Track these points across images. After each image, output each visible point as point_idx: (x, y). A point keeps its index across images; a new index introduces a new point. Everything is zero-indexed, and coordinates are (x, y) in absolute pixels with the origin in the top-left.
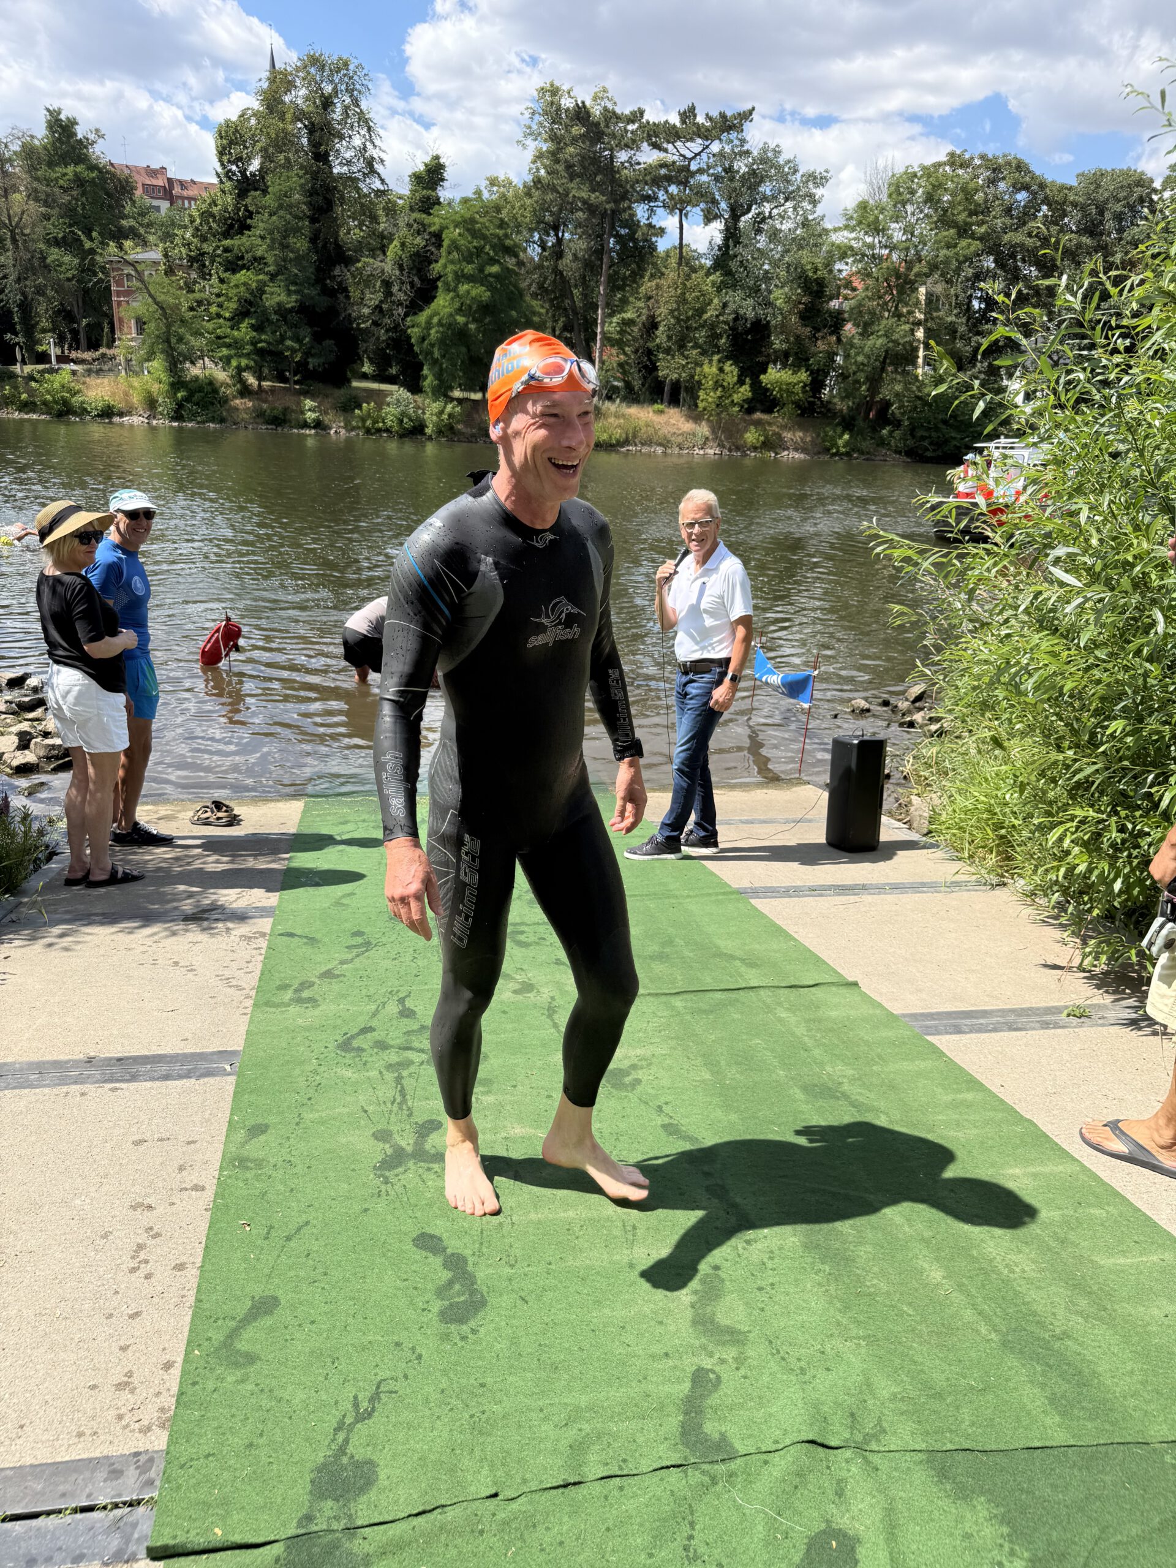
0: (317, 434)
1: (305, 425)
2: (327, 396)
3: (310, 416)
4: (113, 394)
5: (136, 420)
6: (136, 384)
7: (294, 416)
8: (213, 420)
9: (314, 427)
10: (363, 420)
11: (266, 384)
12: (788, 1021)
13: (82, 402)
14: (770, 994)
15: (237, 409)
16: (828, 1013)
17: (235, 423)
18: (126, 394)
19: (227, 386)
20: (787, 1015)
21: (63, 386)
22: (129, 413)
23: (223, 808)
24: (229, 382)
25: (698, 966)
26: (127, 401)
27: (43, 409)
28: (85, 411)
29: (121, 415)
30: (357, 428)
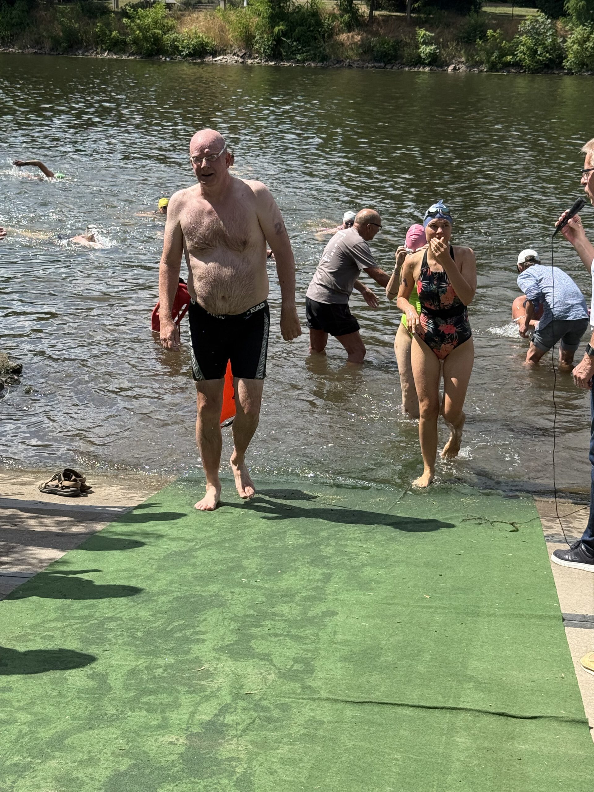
1: (419, 61)
2: (448, 25)
3: (425, 50)
4: (208, 30)
5: (230, 59)
6: (233, 18)
7: (407, 51)
8: (313, 59)
9: (429, 64)
10: (489, 54)
11: (377, 13)
12: (458, 745)
13: (174, 40)
14: (470, 718)
15: (343, 44)
16: (517, 745)
17: (339, 62)
18: (222, 30)
19: (333, 16)
20: (463, 740)
21: (156, 22)
22: (223, 52)
23: (74, 477)
24: (337, 12)
25: (418, 681)
26: (222, 38)
27: (133, 48)
28: (176, 50)
29: (214, 54)
30: (481, 63)
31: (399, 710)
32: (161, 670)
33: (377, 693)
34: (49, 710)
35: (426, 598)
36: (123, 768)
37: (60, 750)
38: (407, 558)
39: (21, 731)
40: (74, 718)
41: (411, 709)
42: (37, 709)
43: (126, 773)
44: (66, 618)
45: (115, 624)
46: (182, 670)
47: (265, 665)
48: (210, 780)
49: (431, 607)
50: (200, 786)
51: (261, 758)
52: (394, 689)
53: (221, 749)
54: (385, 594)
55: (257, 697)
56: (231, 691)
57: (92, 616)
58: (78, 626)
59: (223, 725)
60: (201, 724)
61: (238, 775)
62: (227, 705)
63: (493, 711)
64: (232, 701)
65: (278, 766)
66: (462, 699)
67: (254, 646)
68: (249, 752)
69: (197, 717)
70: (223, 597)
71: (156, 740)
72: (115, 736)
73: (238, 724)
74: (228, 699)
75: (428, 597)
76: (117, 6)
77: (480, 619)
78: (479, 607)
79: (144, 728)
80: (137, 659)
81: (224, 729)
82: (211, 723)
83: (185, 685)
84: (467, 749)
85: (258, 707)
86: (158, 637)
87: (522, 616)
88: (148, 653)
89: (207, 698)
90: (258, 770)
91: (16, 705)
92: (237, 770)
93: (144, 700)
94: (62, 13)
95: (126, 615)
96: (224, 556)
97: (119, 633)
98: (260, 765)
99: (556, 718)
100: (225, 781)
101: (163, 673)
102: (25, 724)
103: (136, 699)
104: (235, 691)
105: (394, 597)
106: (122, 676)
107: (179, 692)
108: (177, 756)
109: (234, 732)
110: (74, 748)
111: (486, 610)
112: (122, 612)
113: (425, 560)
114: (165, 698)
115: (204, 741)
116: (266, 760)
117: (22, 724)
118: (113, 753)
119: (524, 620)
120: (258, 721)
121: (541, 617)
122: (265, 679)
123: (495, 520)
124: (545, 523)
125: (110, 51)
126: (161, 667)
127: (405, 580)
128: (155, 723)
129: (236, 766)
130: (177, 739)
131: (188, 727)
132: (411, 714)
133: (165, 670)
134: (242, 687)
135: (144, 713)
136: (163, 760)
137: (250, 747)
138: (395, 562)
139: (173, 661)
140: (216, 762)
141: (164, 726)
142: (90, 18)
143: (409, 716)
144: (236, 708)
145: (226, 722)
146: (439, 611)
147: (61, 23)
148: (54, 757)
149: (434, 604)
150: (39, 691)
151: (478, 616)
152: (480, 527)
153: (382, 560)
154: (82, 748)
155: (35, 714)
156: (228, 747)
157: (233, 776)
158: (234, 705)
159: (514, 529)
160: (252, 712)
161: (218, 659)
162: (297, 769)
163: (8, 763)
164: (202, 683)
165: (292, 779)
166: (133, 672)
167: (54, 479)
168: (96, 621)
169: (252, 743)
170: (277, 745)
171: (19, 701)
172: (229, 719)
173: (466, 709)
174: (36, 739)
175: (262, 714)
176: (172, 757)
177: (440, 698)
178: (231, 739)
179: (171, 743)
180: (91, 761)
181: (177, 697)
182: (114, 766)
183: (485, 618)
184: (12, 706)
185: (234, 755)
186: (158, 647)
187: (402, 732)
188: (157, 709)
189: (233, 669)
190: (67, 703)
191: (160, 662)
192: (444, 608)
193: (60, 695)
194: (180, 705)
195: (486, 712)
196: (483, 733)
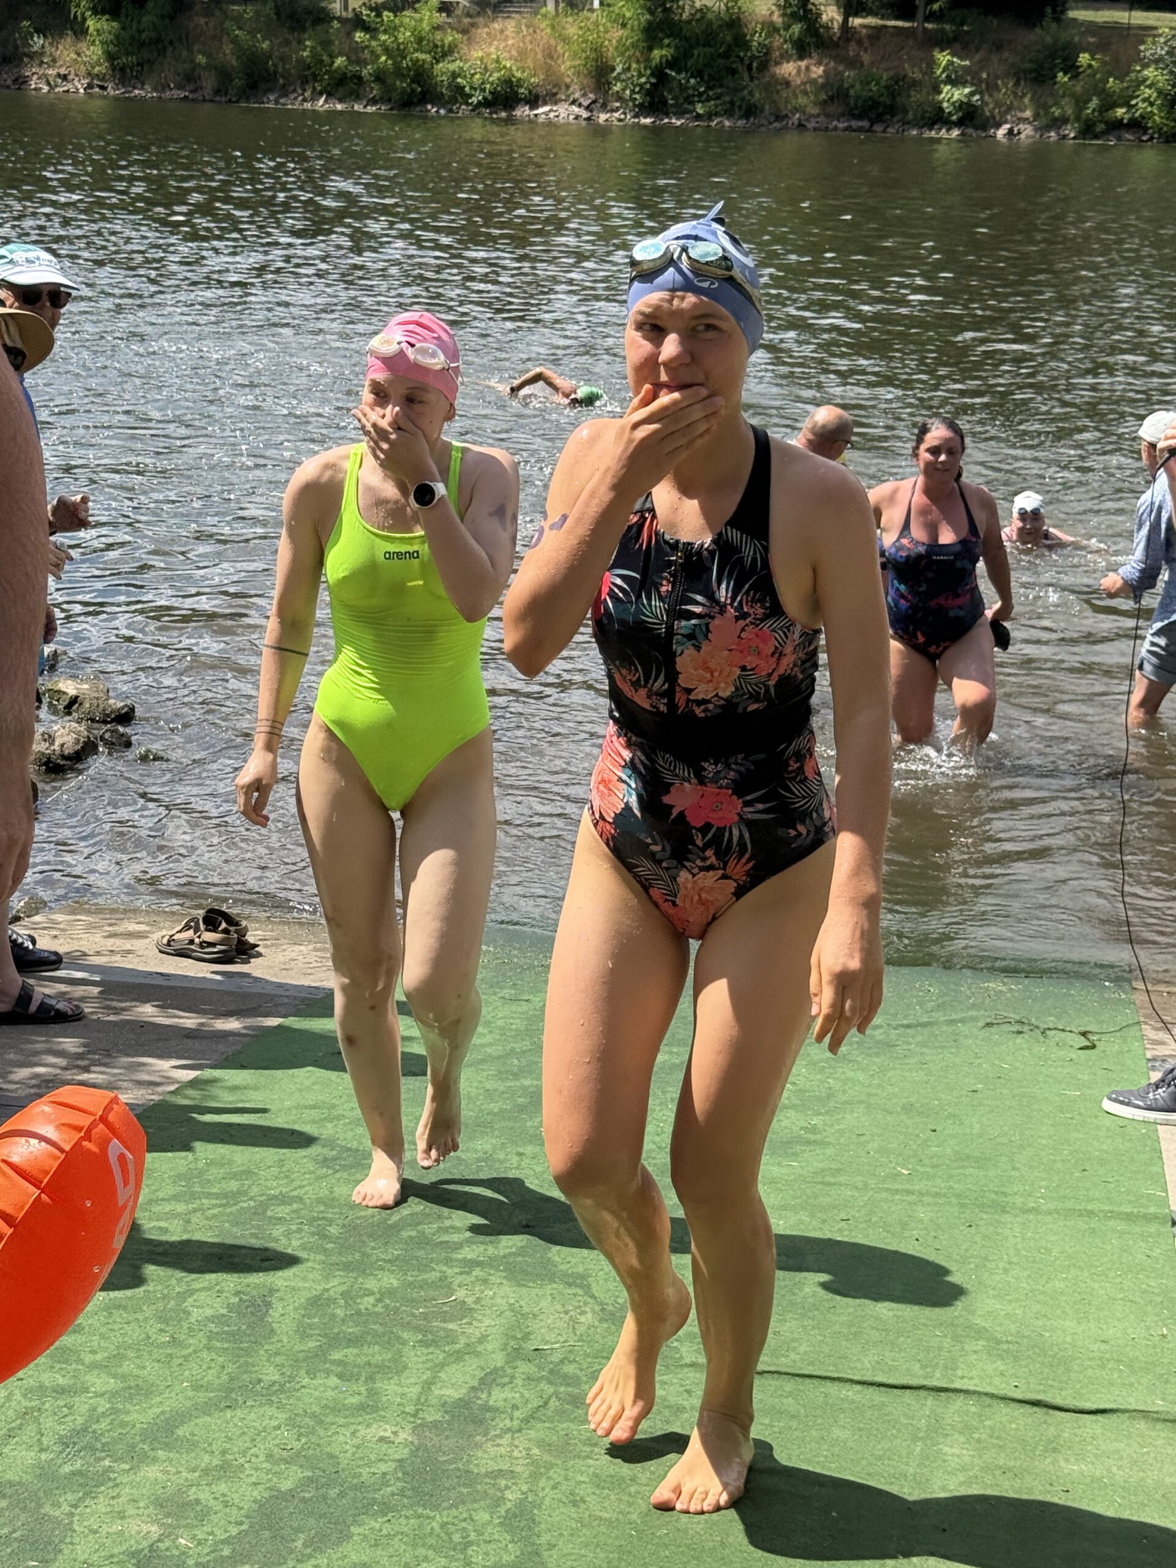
0: (963, 138)
1: (938, 118)
2: (999, 47)
3: (952, 95)
4: (523, 54)
5: (564, 112)
6: (572, 31)
7: (916, 97)
8: (729, 113)
9: (960, 123)
10: (1081, 102)
11: (856, 22)
12: (945, 1461)
13: (454, 75)
14: (973, 1409)
15: (788, 84)
16: (1063, 1464)
17: (779, 118)
18: (550, 54)
19: (772, 29)
20: (956, 1451)
21: (420, 40)
22: (551, 98)
23: (224, 925)
24: (777, 19)
25: (875, 1335)
26: (549, 70)
27: (376, 91)
28: (459, 94)
29: (534, 101)
30: (1064, 121)
31: (833, 1389)
32: (371, 1299)
33: (793, 1356)
34: (151, 1370)
35: (900, 1174)
36: (286, 1485)
37: (168, 1447)
38: (869, 1095)
39: (94, 1409)
40: (197, 1387)
41: (858, 1387)
42: (127, 1367)
43: (291, 1494)
44: (194, 1196)
45: (288, 1209)
46: (413, 1300)
47: (575, 1295)
48: (454, 1512)
49: (909, 1192)
50: (434, 1524)
51: (556, 1474)
52: (826, 1350)
53: (480, 1454)
54: (820, 1165)
55: (556, 1357)
56: (506, 1345)
57: (246, 1193)
58: (215, 1211)
59: (486, 1408)
60: (443, 1405)
61: (509, 1505)
62: (495, 1370)
63: (1020, 1397)
64: (507, 1363)
65: (589, 1491)
66: (959, 1373)
67: (556, 1258)
68: (533, 1462)
69: (436, 1391)
70: (501, 1162)
71: (353, 1434)
72: (275, 1423)
73: (515, 1407)
74: (499, 1360)
75: (906, 1172)
76: (346, 8)
77: (1006, 1218)
78: (1005, 1194)
79: (333, 1409)
80: (327, 1278)
81: (488, 1415)
82: (464, 1404)
83: (417, 1329)
84: (964, 1469)
85: (556, 1375)
86: (370, 1236)
87: (1091, 1213)
88: (347, 1267)
89: (459, 1356)
90: (549, 1495)
91: (88, 1358)
92: (508, 1495)
93: (336, 1355)
94: (238, 20)
95: (310, 1193)
96: (508, 1084)
97: (294, 1227)
98: (554, 1487)
99: (1145, 1414)
100: (483, 1516)
101: (374, 1306)
102: (102, 1395)
103: (320, 1354)
104: (512, 1343)
105: (838, 1170)
106: (296, 1309)
107: (404, 1343)
108: (393, 1465)
109: (508, 1422)
110: (194, 1445)
111: (1019, 1201)
112: (301, 1187)
113: (905, 1101)
114: (376, 1354)
115: (447, 1438)
116: (566, 1479)
117: (97, 1395)
118: (270, 1456)
119: (1094, 1223)
120: (554, 1403)
121: (1129, 1217)
122: (574, 1322)
123: (1051, 1026)
124: (1151, 1034)
125: (330, 95)
126: (373, 1293)
127: (864, 1138)
128: (354, 1400)
129: (507, 1487)
130: (395, 1433)
131: (417, 1411)
132: (857, 1397)
133: (379, 1300)
134: (526, 1337)
135: (334, 1381)
136: (365, 1471)
137: (536, 1451)
138: (845, 1102)
139: (395, 1283)
140: (469, 1478)
141: (370, 1408)
142: (292, 30)
143: (853, 1402)
144: (513, 1377)
145: (491, 1403)
146: (927, 1199)
147: (235, 40)
148: (155, 1460)
149: (917, 1187)
150: (135, 1333)
151: (1004, 1211)
152: (1019, 1040)
153: (819, 1099)
154: (210, 1444)
155: (124, 1377)
156: (493, 1451)
157: (498, 1506)
158: (509, 1371)
159: (1088, 1044)
160: (543, 1385)
161: (485, 1282)
162: (626, 1498)
163: (67, 1469)
164: (451, 1326)
165: (615, 1516)
166: (317, 1303)
167: (187, 927)
168: (252, 1203)
169: (541, 1444)
170: (588, 1449)
171: (93, 1352)
172: (498, 1397)
173: (966, 1392)
174: (123, 1425)
175: (562, 1389)
176: (384, 1467)
177: (916, 1367)
178: (500, 1436)
179: (382, 1439)
180: (226, 1470)
181: (399, 1352)
182: (270, 1480)
183: (1016, 1216)
184: (80, 1361)
185: (505, 1467)
186: (368, 1256)
187: (837, 1432)
188: (359, 1374)
189: (512, 1301)
190: (186, 1358)
191: (371, 1284)
192: (937, 1194)
193: (174, 1341)
194: (405, 1368)
195: (1004, 1398)
196: (998, 1438)
